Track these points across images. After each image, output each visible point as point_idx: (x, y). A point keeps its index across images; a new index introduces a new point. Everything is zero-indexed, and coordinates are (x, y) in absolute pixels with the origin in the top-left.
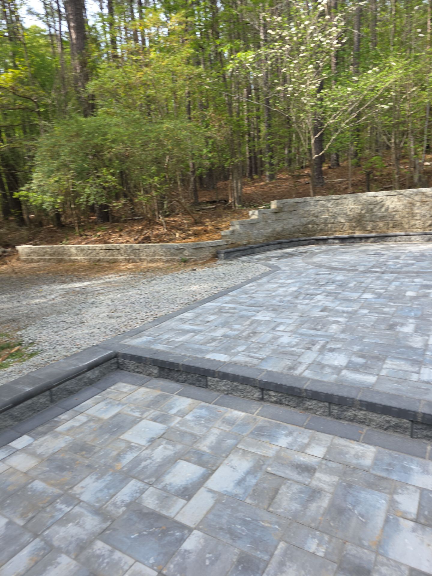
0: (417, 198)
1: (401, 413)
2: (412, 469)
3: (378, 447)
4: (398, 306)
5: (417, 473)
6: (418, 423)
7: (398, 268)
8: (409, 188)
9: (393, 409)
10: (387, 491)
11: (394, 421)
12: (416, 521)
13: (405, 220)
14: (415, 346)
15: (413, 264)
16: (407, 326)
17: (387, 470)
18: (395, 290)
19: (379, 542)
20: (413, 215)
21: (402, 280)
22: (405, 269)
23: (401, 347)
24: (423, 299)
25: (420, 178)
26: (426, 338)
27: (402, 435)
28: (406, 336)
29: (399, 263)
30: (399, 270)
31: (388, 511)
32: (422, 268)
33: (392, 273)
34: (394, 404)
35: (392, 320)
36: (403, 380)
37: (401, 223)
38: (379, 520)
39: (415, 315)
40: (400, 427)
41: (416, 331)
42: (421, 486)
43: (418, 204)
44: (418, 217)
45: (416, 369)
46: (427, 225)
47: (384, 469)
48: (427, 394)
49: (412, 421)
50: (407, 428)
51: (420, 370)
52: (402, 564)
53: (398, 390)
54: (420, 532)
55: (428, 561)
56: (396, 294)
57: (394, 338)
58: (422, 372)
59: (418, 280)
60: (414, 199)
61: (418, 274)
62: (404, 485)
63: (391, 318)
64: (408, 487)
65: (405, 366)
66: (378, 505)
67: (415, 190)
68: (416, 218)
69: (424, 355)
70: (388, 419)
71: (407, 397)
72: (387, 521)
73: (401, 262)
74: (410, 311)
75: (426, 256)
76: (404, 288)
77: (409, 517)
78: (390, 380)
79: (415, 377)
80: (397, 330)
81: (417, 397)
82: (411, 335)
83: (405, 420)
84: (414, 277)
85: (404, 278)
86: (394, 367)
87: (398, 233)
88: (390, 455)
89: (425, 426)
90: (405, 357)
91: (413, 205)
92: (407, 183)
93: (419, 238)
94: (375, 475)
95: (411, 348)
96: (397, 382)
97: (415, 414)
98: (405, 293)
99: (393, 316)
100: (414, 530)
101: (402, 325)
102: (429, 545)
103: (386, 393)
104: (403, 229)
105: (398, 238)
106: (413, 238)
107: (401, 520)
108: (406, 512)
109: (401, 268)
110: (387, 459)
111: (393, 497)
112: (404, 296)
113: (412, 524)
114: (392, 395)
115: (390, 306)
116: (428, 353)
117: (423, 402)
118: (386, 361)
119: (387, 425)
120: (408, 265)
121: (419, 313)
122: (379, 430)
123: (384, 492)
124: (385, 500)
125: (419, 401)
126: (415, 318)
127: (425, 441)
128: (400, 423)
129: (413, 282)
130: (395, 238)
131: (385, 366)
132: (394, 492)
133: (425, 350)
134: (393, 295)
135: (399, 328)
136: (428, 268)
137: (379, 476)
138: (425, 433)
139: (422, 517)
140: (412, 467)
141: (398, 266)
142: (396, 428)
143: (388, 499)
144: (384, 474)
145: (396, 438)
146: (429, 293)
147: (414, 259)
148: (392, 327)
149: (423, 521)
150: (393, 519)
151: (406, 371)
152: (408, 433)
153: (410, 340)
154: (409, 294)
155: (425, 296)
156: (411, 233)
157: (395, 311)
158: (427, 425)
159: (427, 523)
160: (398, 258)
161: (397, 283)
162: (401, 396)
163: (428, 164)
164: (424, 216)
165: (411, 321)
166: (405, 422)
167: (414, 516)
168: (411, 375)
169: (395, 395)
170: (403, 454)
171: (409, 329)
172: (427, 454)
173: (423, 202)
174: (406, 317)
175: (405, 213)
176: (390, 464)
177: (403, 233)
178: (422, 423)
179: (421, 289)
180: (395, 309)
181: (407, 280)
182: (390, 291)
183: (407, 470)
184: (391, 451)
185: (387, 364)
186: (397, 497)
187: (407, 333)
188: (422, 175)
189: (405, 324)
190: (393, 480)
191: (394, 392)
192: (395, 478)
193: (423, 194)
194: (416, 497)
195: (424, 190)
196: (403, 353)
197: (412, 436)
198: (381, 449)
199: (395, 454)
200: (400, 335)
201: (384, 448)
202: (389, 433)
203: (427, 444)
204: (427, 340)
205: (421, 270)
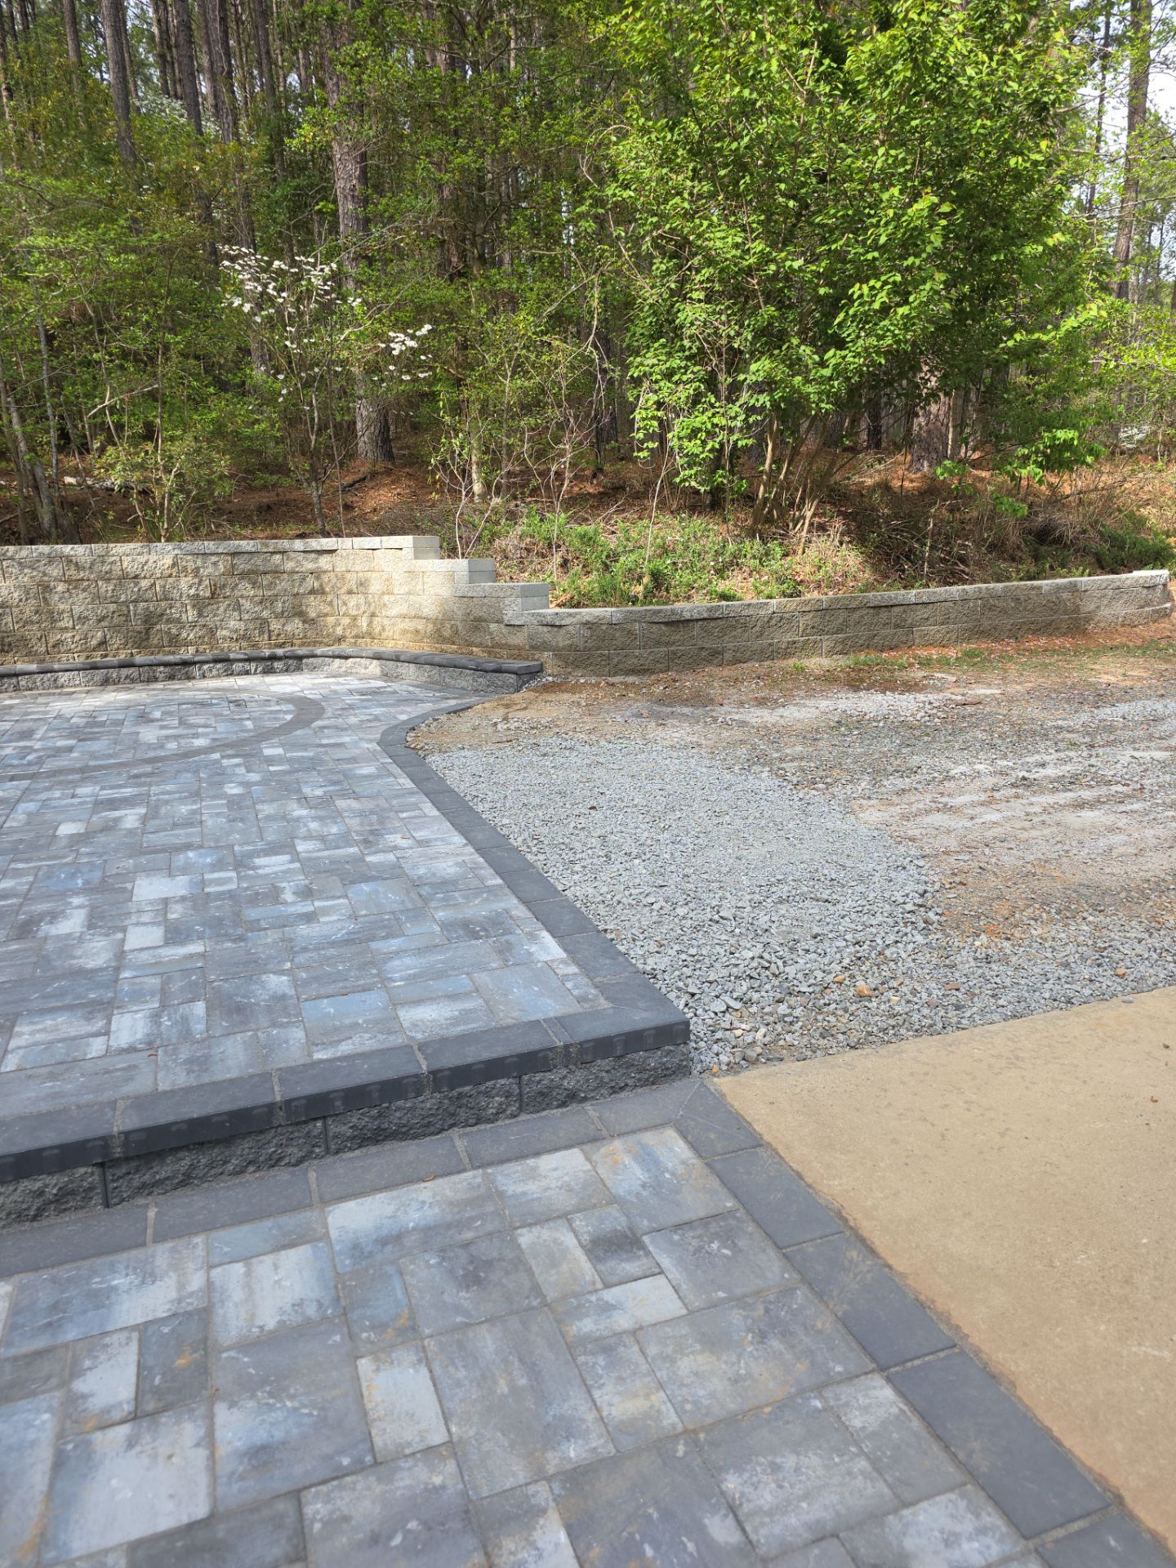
0: (55, 571)
1: (68, 1155)
2: (115, 1289)
3: (16, 1278)
4: (39, 868)
5: (128, 1292)
6: (116, 1163)
7: (30, 764)
8: (32, 542)
9: (45, 1154)
10: (54, 1381)
11: (52, 1183)
12: (135, 1417)
13: (33, 631)
14: (91, 964)
15: (70, 749)
16: (66, 917)
17: (50, 1324)
18: (28, 823)
19: (42, 1535)
20: (53, 617)
21: (44, 796)
22: (50, 765)
23: (56, 978)
24: (102, 838)
25: (55, 517)
26: (120, 936)
27: (81, 1214)
28: (67, 945)
29: (32, 750)
30: (33, 769)
31: (61, 1435)
32: (93, 755)
33: (12, 778)
34: (48, 1138)
35: (25, 908)
36: (69, 1064)
37: (23, 639)
38: (38, 1477)
39: (86, 882)
40: (73, 1193)
41: (91, 926)
42: (140, 1320)
43: (61, 587)
44: (66, 622)
45: (100, 1024)
46: (94, 642)
47: (39, 1328)
48: (132, 1079)
49: (102, 1165)
50: (91, 1188)
51: (109, 1023)
52: (106, 1551)
53: (54, 1096)
54: (147, 1438)
55: (171, 1496)
56: (32, 834)
57: (34, 959)
58: (113, 1027)
59: (85, 790)
60: (45, 574)
61: (86, 773)
62: (96, 1342)
63: (21, 905)
64: (107, 1340)
65: (66, 1025)
66: (32, 1435)
67: (44, 549)
68: (62, 624)
69: (116, 981)
70: (38, 1184)
71: (79, 1107)
72: (59, 1463)
73: (38, 745)
74: (73, 876)
75: (103, 724)
76: (49, 816)
77: (117, 1415)
78: (30, 1077)
79: (97, 1046)
80: (41, 934)
81: (106, 1096)
82: (81, 939)
83: (82, 1170)
84: (75, 784)
85: (48, 789)
86: (39, 1037)
87: (20, 666)
88: (54, 1280)
89: (134, 1164)
90: (68, 1000)
91: (46, 588)
92: (22, 527)
93: (79, 677)
94: (15, 1359)
95: (82, 972)
96: (52, 1076)
97: (105, 1141)
98: (56, 829)
99: (26, 897)
100: (131, 1443)
101: (53, 916)
102: (170, 1457)
103: (21, 1118)
104: (30, 654)
105: (23, 681)
106: (63, 678)
107: (98, 1436)
108: (107, 1410)
109: (40, 761)
110: (44, 1298)
111: (70, 1391)
112: (54, 836)
113: (124, 1430)
114: (40, 1116)
115: (17, 873)
116: (126, 974)
117: (121, 1104)
118: (17, 1029)
119: (38, 1203)
120: (58, 752)
121: (97, 876)
122: (17, 1227)
123: (43, 1392)
124: (50, 1409)
125: (113, 1104)
126: (86, 890)
127: (141, 1201)
128: (71, 1182)
129: (73, 796)
130: (14, 680)
131: (13, 1044)
132: (76, 1372)
133: (117, 970)
134: (21, 841)
135: (46, 929)
136: (110, 756)
137: (26, 1356)
138: (137, 1180)
139: (148, 1396)
140: (115, 1282)
141: (30, 758)
142: (62, 1201)
143: (55, 1403)
144: (41, 1343)
145: (66, 1227)
146: (117, 820)
147: (70, 736)
148: (25, 930)
149: (150, 1406)
150: (76, 1447)
151: (74, 1038)
152: (97, 1199)
153: (79, 952)
154: (67, 829)
155: (110, 827)
156: (56, 666)
157: (32, 883)
158: (139, 1157)
159: (161, 1404)
160: (27, 735)
161: (31, 806)
162: (65, 1110)
163: (69, 480)
164: (83, 619)
165: (76, 901)
166: (86, 1175)
167: (127, 1408)
168: (88, 1045)
169: (49, 1113)
170: (88, 1262)
171: (72, 923)
172: (150, 1231)
173: (73, 584)
174: (64, 894)
175: (28, 611)
176: (54, 1307)
177: (34, 667)
178: (127, 1159)
179: (94, 812)
180: (31, 879)
181: (57, 794)
182: (13, 830)
183: (101, 1300)
184: (54, 1271)
185: (21, 1034)
186: (80, 1386)
187: (69, 935)
188: (58, 510)
189: (63, 912)
190: (66, 1346)
191: (44, 1107)
192: (71, 1334)
193: (69, 560)
194: (131, 1354)
195: (67, 549)
196: (61, 994)
197: (107, 1205)
198: (25, 1278)
199: (64, 1272)
200: (50, 947)
201: (37, 1269)
202: (44, 1223)
203: (147, 1206)
204: (123, 940)
205: (92, 763)
